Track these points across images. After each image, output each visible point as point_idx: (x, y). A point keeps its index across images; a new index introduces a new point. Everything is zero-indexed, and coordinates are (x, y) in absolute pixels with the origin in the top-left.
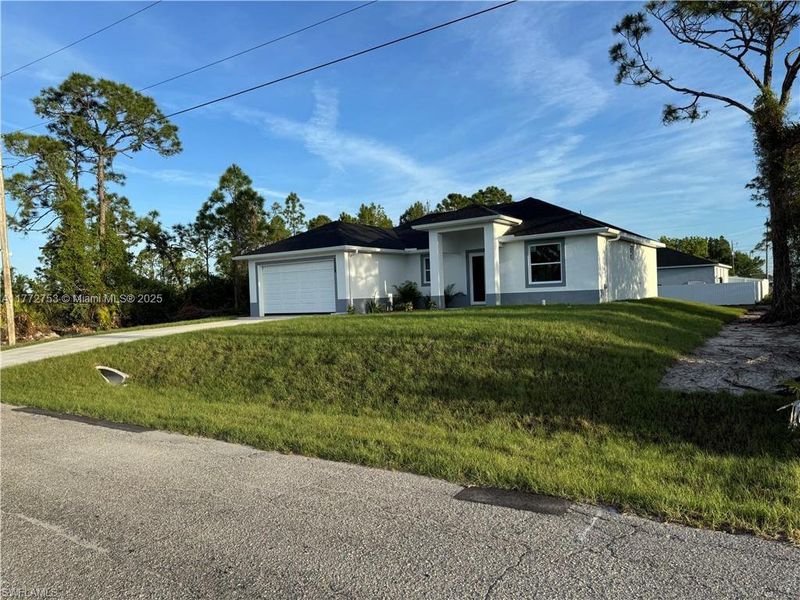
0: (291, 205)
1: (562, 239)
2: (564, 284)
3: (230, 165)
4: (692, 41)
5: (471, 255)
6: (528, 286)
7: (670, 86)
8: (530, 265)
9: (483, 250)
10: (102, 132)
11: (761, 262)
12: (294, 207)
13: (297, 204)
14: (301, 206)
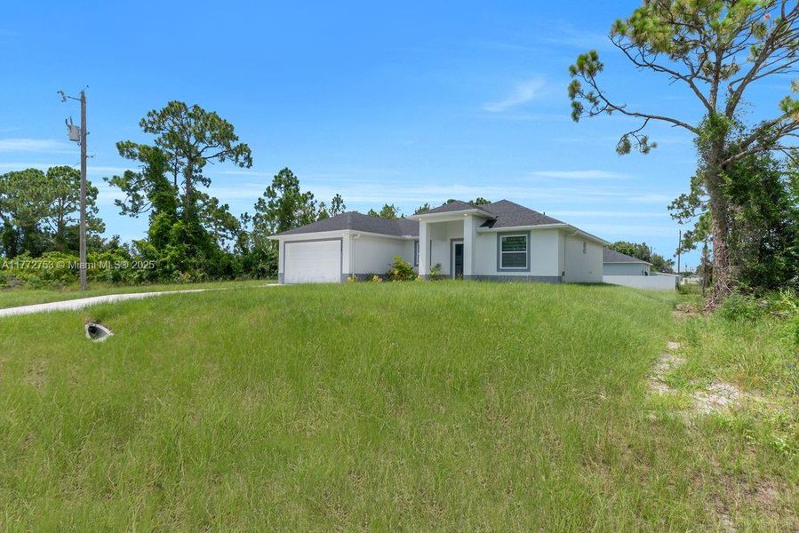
0: (336, 204)
1: (528, 232)
2: (529, 270)
3: (283, 168)
4: (648, 65)
5: (455, 243)
6: (498, 270)
7: (624, 112)
8: (501, 252)
9: (462, 239)
10: (192, 143)
11: (673, 263)
12: (338, 207)
13: (341, 205)
14: (344, 206)
